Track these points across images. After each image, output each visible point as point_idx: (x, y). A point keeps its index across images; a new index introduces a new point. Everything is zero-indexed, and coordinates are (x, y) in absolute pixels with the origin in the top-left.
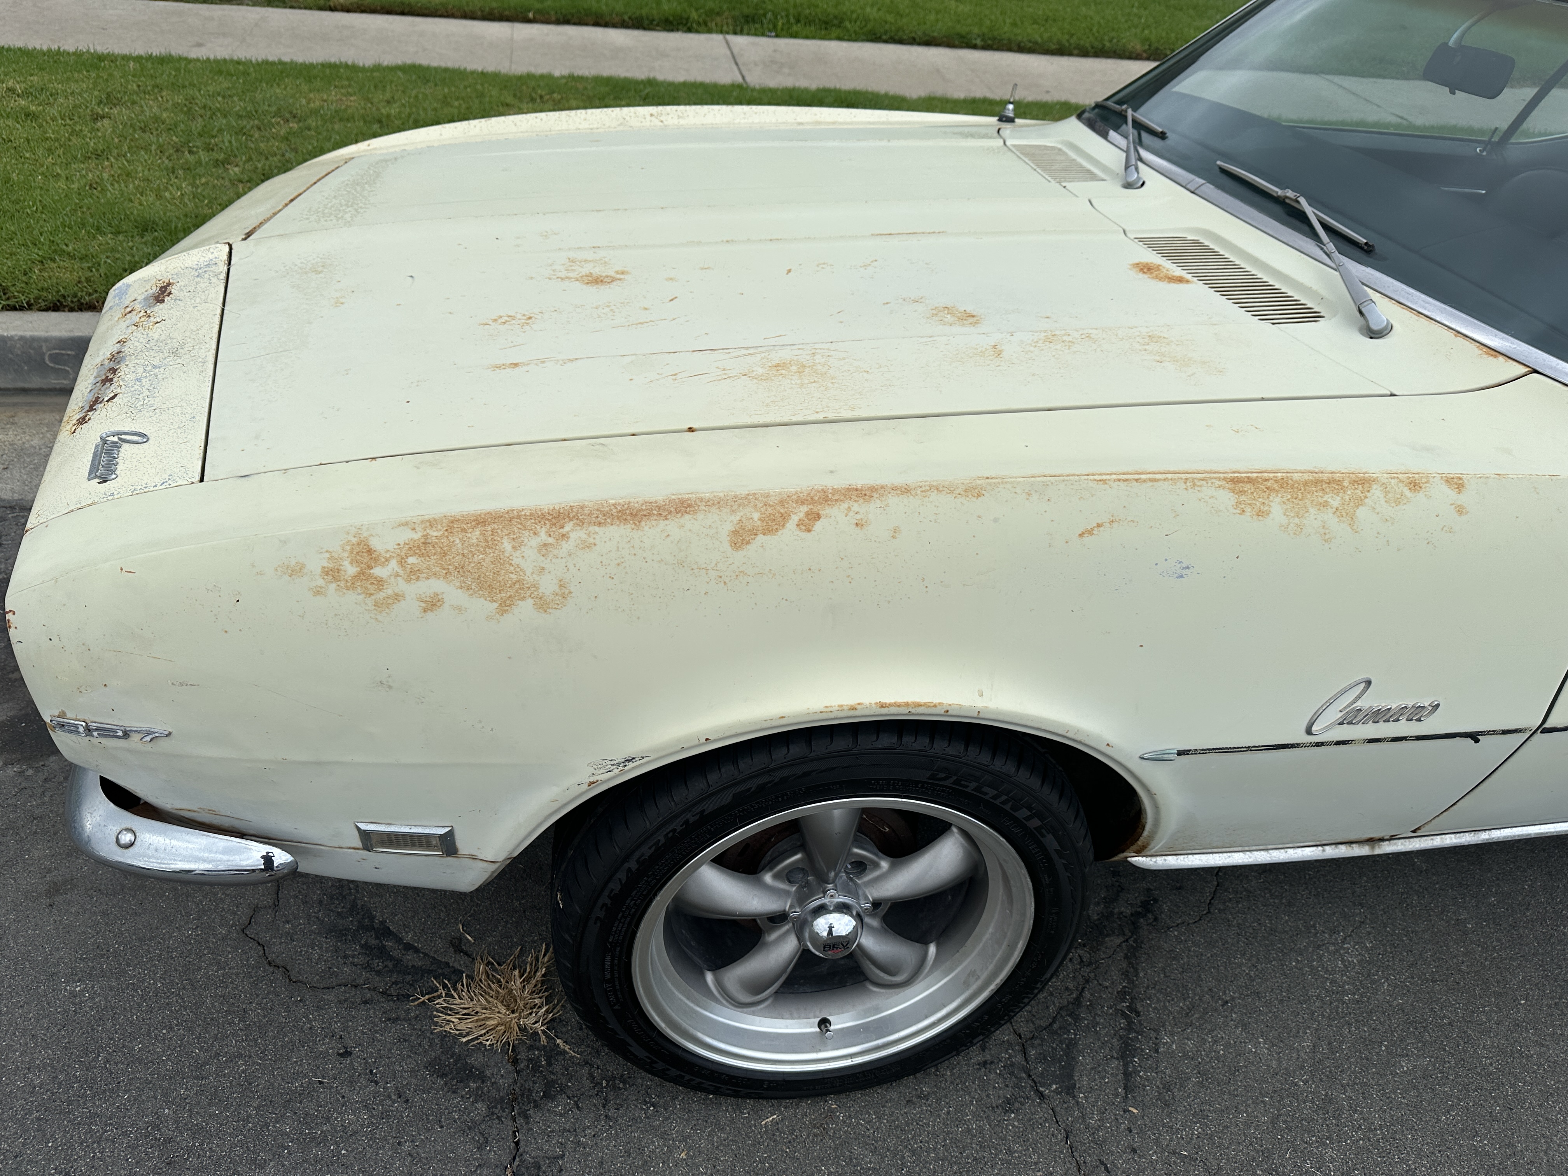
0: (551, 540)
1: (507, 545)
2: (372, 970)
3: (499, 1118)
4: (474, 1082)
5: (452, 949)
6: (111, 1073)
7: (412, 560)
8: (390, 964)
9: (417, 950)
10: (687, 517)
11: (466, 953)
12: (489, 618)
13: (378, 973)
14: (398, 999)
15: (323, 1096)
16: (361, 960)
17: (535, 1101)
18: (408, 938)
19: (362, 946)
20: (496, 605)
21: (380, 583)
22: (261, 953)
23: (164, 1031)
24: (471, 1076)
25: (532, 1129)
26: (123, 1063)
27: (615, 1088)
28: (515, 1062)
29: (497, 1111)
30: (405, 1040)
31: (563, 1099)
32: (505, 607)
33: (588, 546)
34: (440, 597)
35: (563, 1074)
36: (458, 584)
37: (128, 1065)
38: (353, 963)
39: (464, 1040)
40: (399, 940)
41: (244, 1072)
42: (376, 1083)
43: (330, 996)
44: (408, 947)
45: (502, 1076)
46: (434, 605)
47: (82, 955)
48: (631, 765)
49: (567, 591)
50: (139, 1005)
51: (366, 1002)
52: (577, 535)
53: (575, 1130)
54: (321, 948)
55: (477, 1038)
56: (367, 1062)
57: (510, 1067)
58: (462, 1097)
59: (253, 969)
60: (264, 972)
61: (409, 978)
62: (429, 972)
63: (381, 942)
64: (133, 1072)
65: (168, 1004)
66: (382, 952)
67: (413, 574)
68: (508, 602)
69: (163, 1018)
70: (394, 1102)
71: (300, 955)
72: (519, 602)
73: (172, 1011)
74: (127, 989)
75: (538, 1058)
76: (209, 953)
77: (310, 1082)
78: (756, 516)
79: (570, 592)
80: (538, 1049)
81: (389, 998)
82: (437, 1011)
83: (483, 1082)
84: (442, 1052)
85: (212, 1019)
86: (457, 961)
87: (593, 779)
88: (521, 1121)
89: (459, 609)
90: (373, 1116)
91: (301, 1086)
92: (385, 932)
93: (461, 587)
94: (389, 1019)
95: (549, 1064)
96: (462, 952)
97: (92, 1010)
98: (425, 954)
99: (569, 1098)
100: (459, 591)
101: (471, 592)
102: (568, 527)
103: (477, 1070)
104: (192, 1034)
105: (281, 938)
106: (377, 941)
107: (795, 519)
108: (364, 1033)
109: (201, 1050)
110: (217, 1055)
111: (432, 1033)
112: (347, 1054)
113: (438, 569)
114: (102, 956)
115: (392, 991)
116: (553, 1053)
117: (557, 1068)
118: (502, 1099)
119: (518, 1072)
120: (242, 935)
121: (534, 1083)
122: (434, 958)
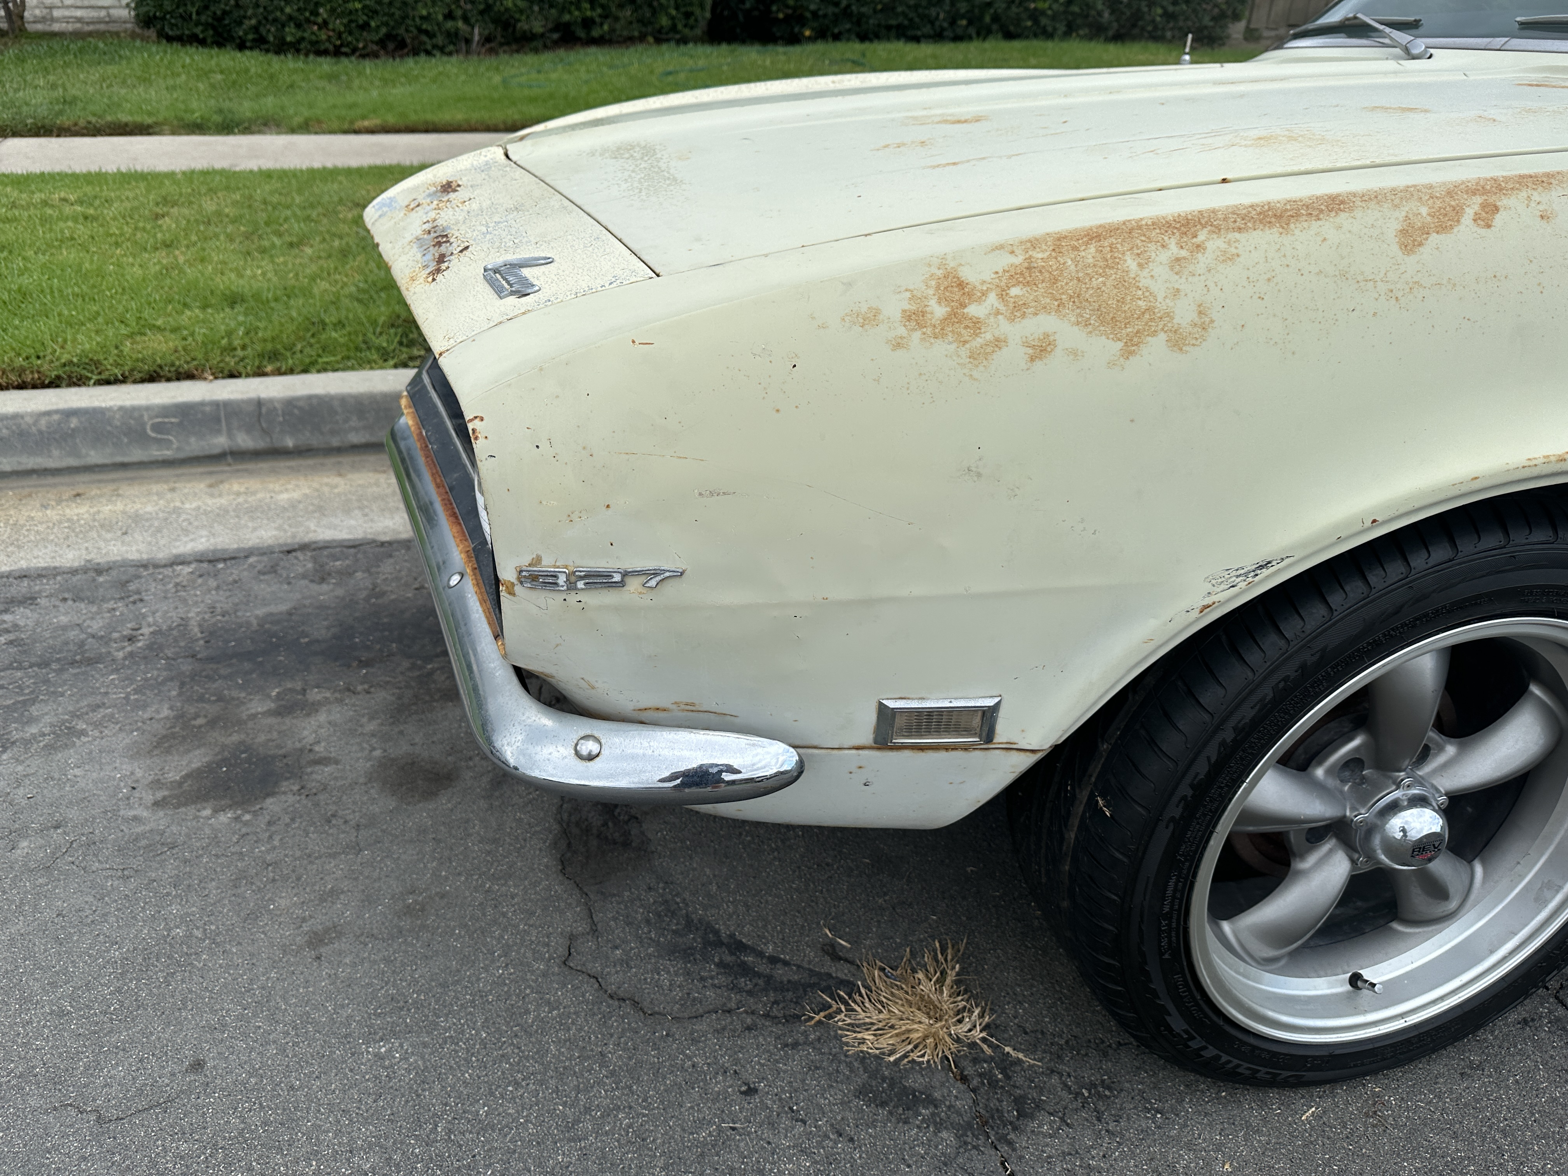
0: (1184, 253)
1: (1131, 263)
2: (740, 990)
3: (975, 1147)
4: (926, 1108)
5: (827, 958)
6: (460, 1146)
7: (1015, 291)
8: (761, 982)
9: (786, 963)
10: (1343, 215)
11: (846, 960)
12: (1111, 364)
13: (750, 993)
14: (787, 1021)
15: (742, 1144)
16: (721, 980)
17: (1011, 1123)
18: (770, 949)
19: (718, 965)
20: (1120, 345)
21: (976, 325)
22: (596, 986)
23: (510, 1088)
24: (916, 1101)
25: (1024, 1157)
26: (471, 1132)
27: (1100, 1096)
28: (964, 1079)
29: (969, 1140)
30: (817, 1068)
31: (1042, 1116)
32: (1131, 347)
33: (1230, 258)
34: (1052, 338)
35: (1030, 1087)
36: (1073, 319)
37: (478, 1134)
38: (714, 986)
39: (892, 1059)
40: (760, 954)
41: (630, 1126)
42: (804, 1122)
43: (701, 1026)
44: (773, 960)
45: (956, 1097)
46: (1043, 350)
47: (375, 1010)
48: (1265, 572)
49: (1207, 320)
50: (468, 1061)
51: (749, 1029)
52: (1215, 244)
53: (1077, 1153)
54: (668, 972)
55: (905, 1056)
56: (780, 1099)
57: (962, 1087)
58: (918, 1127)
59: (593, 1004)
60: (609, 1006)
61: (790, 995)
62: (812, 986)
63: (738, 957)
64: (487, 1141)
65: (503, 1056)
66: (746, 970)
67: (1018, 310)
68: (1135, 339)
69: (503, 1073)
70: (836, 1143)
71: (646, 983)
72: (1149, 339)
73: (511, 1064)
74: (446, 1043)
75: (990, 1071)
76: (532, 992)
77: (720, 1130)
78: (1424, 211)
79: (1212, 321)
80: (985, 1062)
81: (776, 1021)
82: (841, 1029)
83: (936, 1107)
84: (869, 1077)
85: (565, 1068)
86: (841, 971)
87: (1208, 601)
88: (1004, 1148)
89: (1074, 353)
90: (816, 1162)
91: (710, 1135)
92: (738, 947)
93: (1078, 323)
94: (787, 1045)
95: (1008, 1077)
96: (840, 959)
97: (409, 1073)
98: (799, 967)
99: (1051, 1114)
100: (1076, 328)
101: (1090, 328)
102: (1202, 236)
103: (922, 1093)
104: (547, 1088)
105: (615, 966)
106: (734, 958)
107: (1469, 213)
108: (762, 1065)
109: (565, 1104)
110: (587, 1110)
111: (846, 1056)
112: (751, 1091)
113: (1048, 300)
114: (401, 1009)
115: (775, 1012)
116: (1006, 1065)
117: (1019, 1080)
118: (969, 1126)
119: (974, 1090)
120: (566, 969)
121: (1000, 1101)
122: (811, 970)
